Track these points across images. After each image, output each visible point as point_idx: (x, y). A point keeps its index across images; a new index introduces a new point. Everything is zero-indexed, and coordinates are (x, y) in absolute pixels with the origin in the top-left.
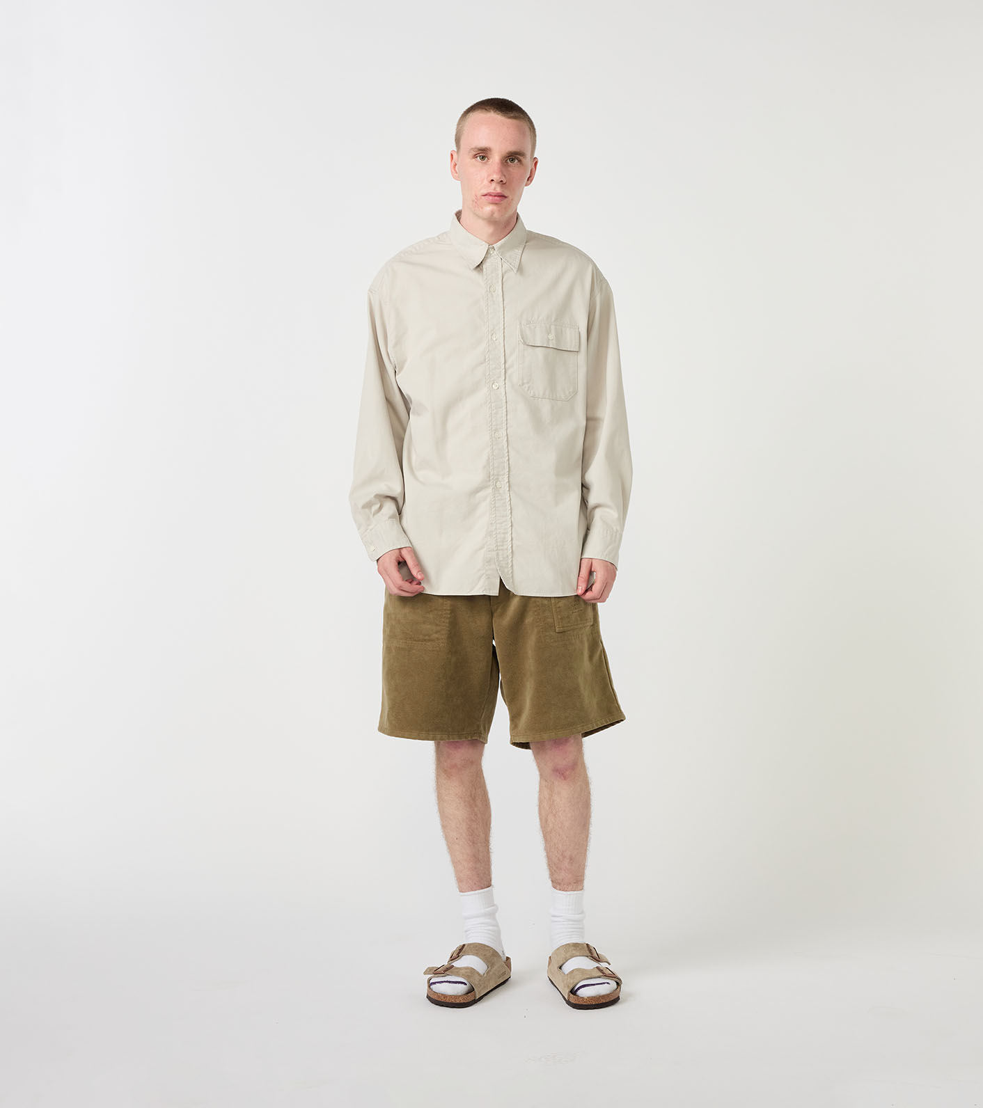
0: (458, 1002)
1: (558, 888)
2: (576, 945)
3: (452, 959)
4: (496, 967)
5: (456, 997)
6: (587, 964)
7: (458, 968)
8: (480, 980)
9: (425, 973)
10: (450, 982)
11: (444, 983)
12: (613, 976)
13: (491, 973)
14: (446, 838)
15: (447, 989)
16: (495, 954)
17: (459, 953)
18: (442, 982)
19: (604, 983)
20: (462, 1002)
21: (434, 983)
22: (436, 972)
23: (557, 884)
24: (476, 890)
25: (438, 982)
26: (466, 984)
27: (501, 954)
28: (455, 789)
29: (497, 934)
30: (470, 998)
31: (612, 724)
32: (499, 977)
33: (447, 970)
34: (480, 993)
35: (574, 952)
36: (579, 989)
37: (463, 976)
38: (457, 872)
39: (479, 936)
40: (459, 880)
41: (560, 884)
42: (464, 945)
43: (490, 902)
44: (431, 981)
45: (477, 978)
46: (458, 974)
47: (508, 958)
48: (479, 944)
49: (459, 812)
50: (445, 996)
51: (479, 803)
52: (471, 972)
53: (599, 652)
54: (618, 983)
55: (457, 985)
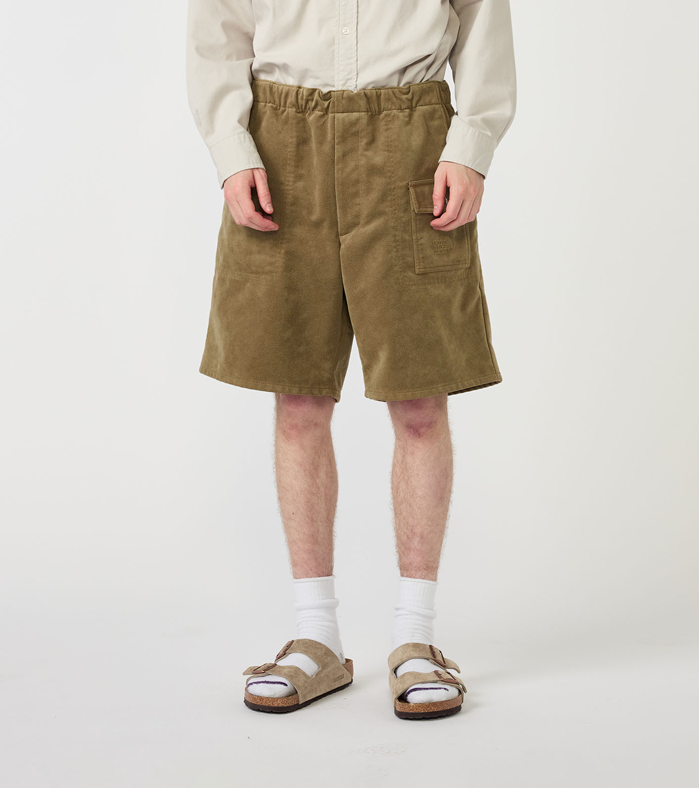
0: (276, 705)
1: (405, 575)
2: (416, 646)
3: (279, 657)
4: (329, 669)
5: (274, 699)
6: (425, 667)
7: (281, 667)
8: (306, 682)
9: (244, 674)
10: (268, 682)
11: (262, 684)
12: (453, 682)
13: (322, 675)
14: (283, 512)
15: (265, 691)
16: (328, 653)
17: (286, 650)
18: (260, 682)
19: (440, 688)
20: (281, 705)
21: (251, 684)
22: (256, 671)
23: (406, 570)
24: (311, 577)
25: (255, 683)
26: (286, 685)
27: (337, 654)
28: (294, 453)
29: (335, 632)
30: (291, 702)
31: (485, 386)
32: (335, 680)
33: (269, 669)
34: (304, 696)
35: (412, 653)
36: (409, 693)
37: (286, 676)
38: (292, 553)
39: (311, 632)
40: (294, 564)
41: (407, 570)
42: (293, 641)
43: (329, 592)
44: (249, 682)
45: (302, 679)
46: (280, 675)
47: (347, 660)
48: (309, 640)
49: (298, 482)
50: (261, 698)
51: (322, 474)
52: (295, 672)
53: (475, 300)
54: (460, 691)
55: (276, 685)
